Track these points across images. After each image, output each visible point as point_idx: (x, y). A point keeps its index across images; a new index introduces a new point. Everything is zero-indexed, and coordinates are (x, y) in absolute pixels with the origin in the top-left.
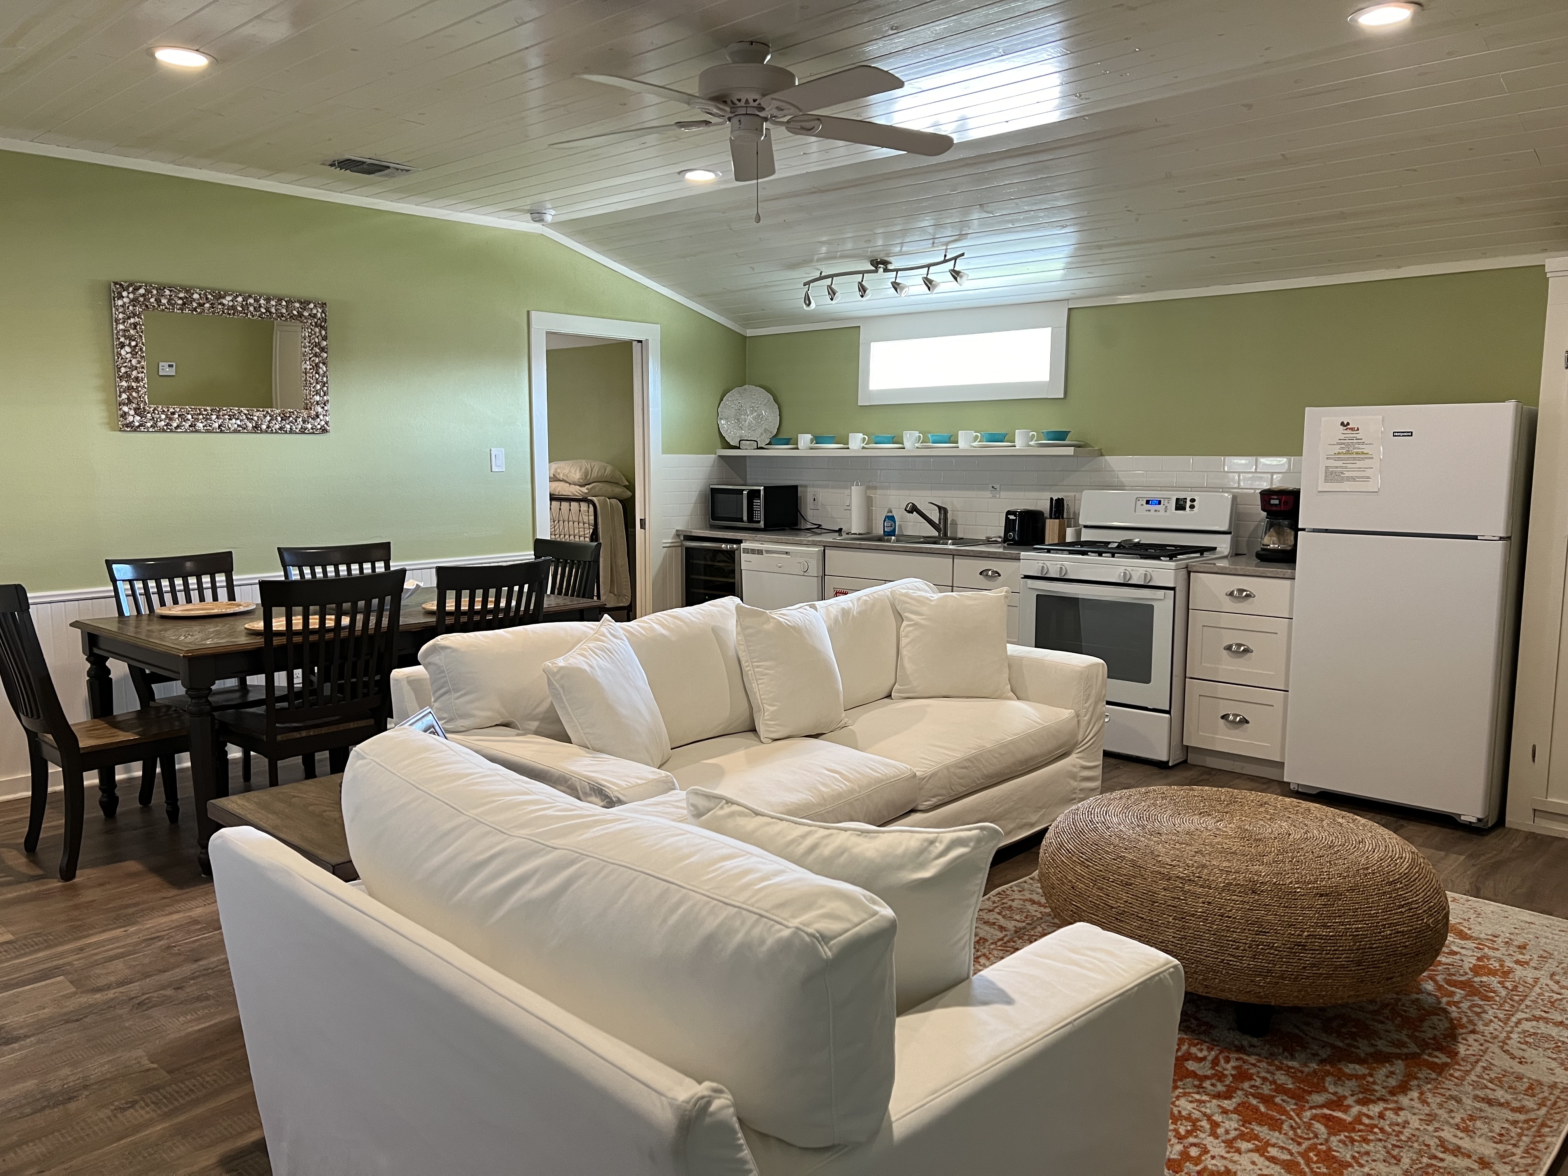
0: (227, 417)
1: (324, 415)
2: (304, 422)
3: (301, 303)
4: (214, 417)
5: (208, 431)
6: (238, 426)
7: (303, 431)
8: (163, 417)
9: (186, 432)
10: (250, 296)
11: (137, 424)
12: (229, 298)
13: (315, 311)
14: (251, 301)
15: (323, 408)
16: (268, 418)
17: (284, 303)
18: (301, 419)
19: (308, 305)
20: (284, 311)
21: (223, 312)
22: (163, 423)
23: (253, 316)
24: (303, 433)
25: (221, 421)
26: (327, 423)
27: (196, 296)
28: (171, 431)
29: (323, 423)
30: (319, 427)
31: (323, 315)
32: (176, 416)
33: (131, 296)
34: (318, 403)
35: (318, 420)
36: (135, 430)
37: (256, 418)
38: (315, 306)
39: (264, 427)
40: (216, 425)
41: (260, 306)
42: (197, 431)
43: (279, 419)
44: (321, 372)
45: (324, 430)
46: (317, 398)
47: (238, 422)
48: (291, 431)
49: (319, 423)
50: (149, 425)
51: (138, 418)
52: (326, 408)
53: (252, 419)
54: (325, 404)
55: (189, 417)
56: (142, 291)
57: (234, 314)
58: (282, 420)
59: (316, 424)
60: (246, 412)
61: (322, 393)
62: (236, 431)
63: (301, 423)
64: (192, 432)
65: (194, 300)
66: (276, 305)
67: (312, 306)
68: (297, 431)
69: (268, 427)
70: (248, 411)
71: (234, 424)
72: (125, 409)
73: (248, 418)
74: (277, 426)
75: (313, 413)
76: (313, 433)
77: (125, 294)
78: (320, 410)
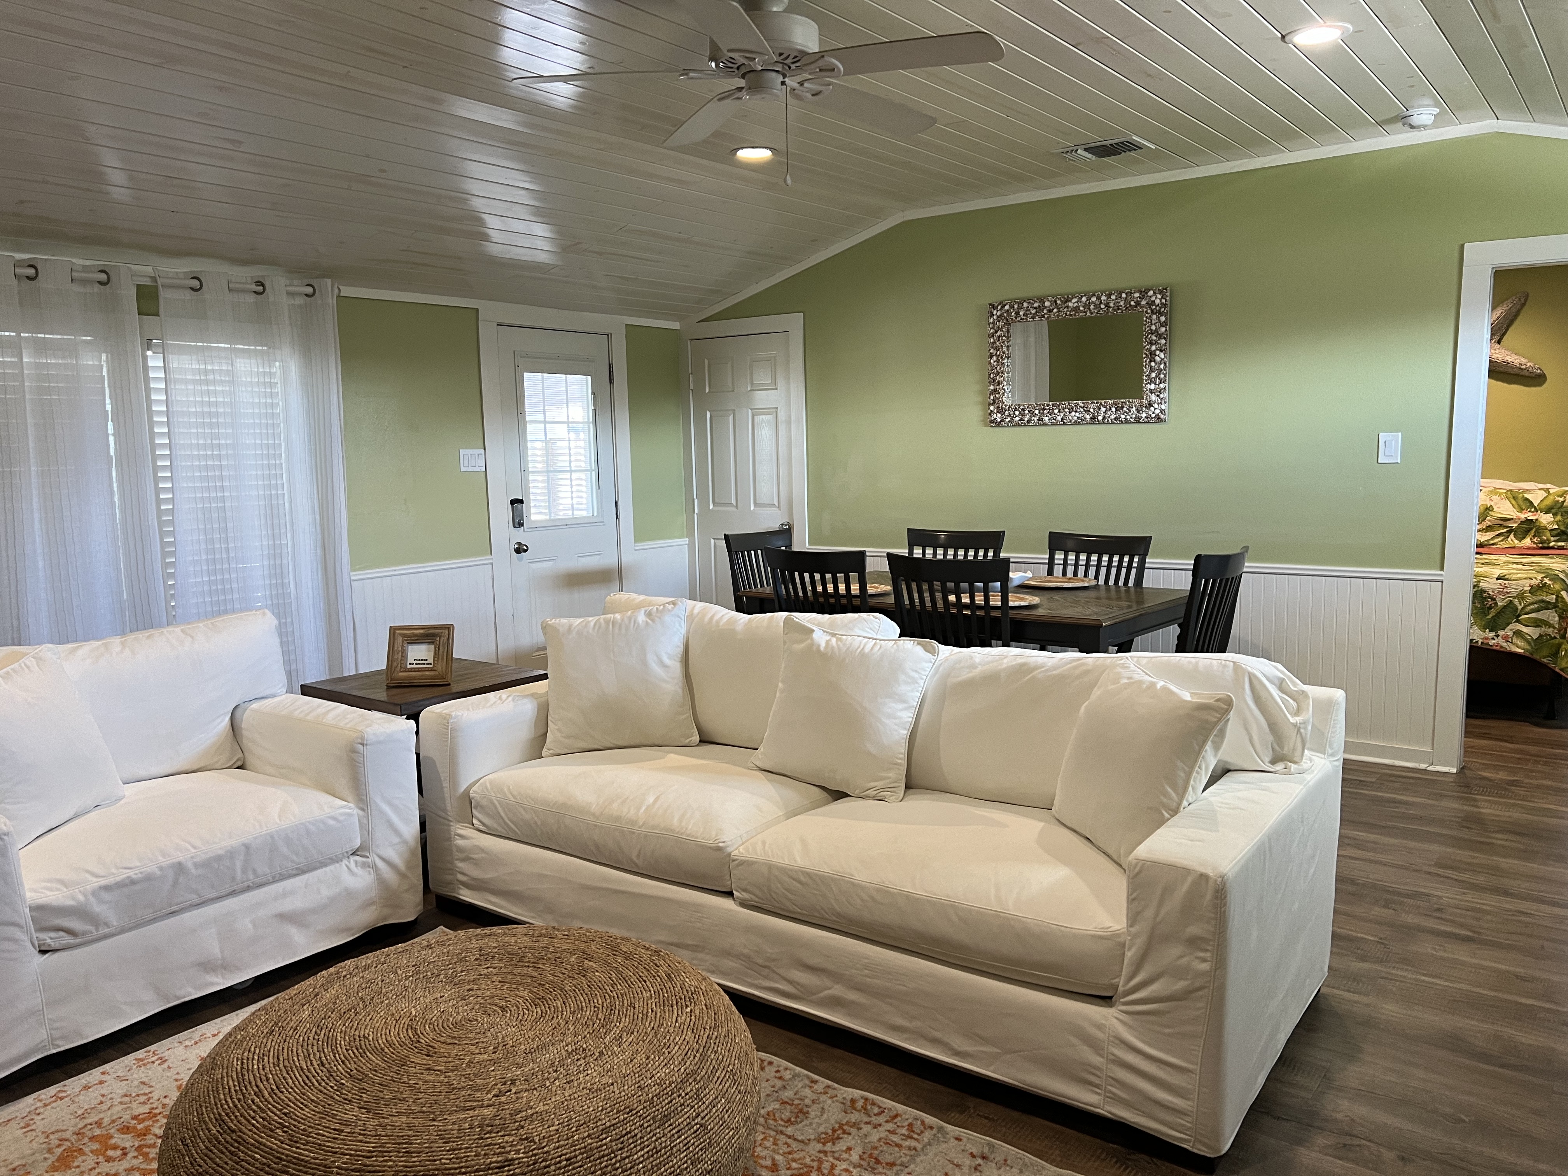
0: (1067, 410)
1: (1158, 404)
2: (1138, 411)
3: (1140, 292)
4: (1056, 411)
5: (1053, 424)
6: (1078, 418)
7: (1138, 421)
8: (1017, 413)
9: (1036, 425)
10: (1094, 295)
11: (999, 420)
12: (1074, 300)
13: (1153, 299)
14: (1094, 299)
15: (1158, 396)
16: (1103, 409)
17: (1124, 295)
18: (1134, 409)
19: (1147, 293)
20: (1122, 303)
21: (1066, 314)
22: (1017, 419)
23: (1092, 314)
24: (1139, 422)
25: (1062, 414)
26: (1162, 411)
27: (1047, 304)
28: (1025, 425)
29: (1157, 411)
30: (1153, 415)
31: (1163, 301)
32: (1027, 412)
33: (999, 313)
34: (1151, 391)
35: (1152, 409)
36: (998, 426)
37: (1092, 410)
38: (1154, 293)
39: (1100, 418)
40: (1059, 418)
41: (1101, 303)
42: (1045, 424)
43: (1113, 409)
44: (1157, 359)
45: (1159, 419)
46: (1153, 386)
47: (1077, 414)
48: (1127, 422)
49: (1155, 411)
50: (1007, 420)
51: (999, 415)
52: (1162, 396)
53: (1089, 411)
54: (1160, 392)
55: (1037, 412)
56: (1007, 307)
57: (1075, 314)
58: (1116, 410)
59: (1150, 413)
60: (1082, 405)
61: (1158, 381)
62: (1076, 423)
63: (1135, 412)
64: (1040, 425)
65: (1046, 307)
66: (1116, 299)
67: (1151, 293)
68: (1132, 420)
69: (1104, 418)
70: (1083, 403)
71: (1074, 416)
72: (992, 408)
73: (1085, 411)
74: (1113, 417)
75: (1145, 402)
76: (1149, 422)
77: (995, 312)
78: (1153, 397)
